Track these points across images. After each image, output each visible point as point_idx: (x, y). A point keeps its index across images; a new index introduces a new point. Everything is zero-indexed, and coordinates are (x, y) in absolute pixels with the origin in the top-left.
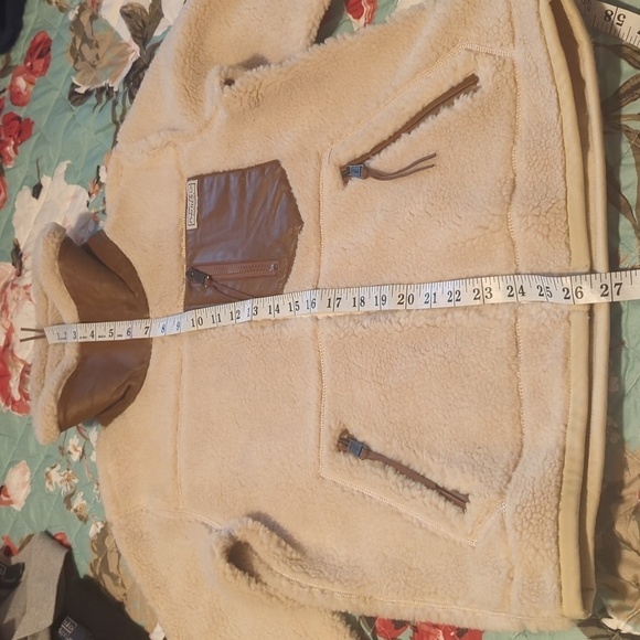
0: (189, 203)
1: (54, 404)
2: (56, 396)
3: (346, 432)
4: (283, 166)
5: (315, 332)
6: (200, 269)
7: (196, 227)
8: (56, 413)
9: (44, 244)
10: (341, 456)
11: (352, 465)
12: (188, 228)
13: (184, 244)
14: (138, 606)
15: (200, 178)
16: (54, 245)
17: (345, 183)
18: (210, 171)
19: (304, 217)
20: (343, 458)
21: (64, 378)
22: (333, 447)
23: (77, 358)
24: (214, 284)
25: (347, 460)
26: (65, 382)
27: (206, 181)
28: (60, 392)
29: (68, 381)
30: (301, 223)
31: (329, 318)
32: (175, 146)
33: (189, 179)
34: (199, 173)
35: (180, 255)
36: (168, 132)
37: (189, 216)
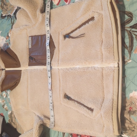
0: (29, 42)
3: (66, 94)
4: (51, 35)
5: (59, 72)
6: (32, 57)
7: (31, 47)
10: (65, 100)
12: (29, 47)
13: (28, 51)
14: (20, 129)
15: (32, 37)
17: (65, 39)
18: (34, 35)
19: (56, 46)
22: (63, 98)
23: (5, 76)
24: (35, 60)
26: (2, 81)
27: (33, 37)
30: (55, 47)
31: (61, 69)
32: (26, 29)
33: (29, 37)
34: (32, 35)
35: (28, 53)
36: (25, 26)
37: (29, 45)
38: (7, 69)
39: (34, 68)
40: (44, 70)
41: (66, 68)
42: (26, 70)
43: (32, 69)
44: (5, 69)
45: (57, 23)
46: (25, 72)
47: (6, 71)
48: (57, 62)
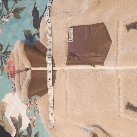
0: (70, 35)
1: (27, 91)
2: (27, 88)
3: (129, 103)
4: (105, 24)
5: (117, 74)
6: (73, 53)
7: (72, 41)
8: (27, 93)
9: (20, 46)
11: (133, 113)
12: (69, 41)
13: (67, 46)
15: (74, 27)
16: (23, 46)
17: (128, 30)
18: (78, 25)
20: (129, 111)
21: (28, 83)
23: (31, 77)
24: (78, 58)
25: (131, 112)
26: (29, 84)
27: (76, 28)
28: (28, 87)
29: (30, 84)
30: (111, 41)
31: (122, 70)
32: (66, 17)
33: (70, 27)
34: (74, 26)
35: (66, 49)
36: (65, 13)
37: (70, 38)
38: (33, 69)
39: (76, 69)
40: (93, 71)
41: (131, 70)
42: (63, 71)
43: (72, 69)
44: (31, 69)
45: (115, 9)
46: (61, 72)
47: (32, 71)
48: (114, 61)
